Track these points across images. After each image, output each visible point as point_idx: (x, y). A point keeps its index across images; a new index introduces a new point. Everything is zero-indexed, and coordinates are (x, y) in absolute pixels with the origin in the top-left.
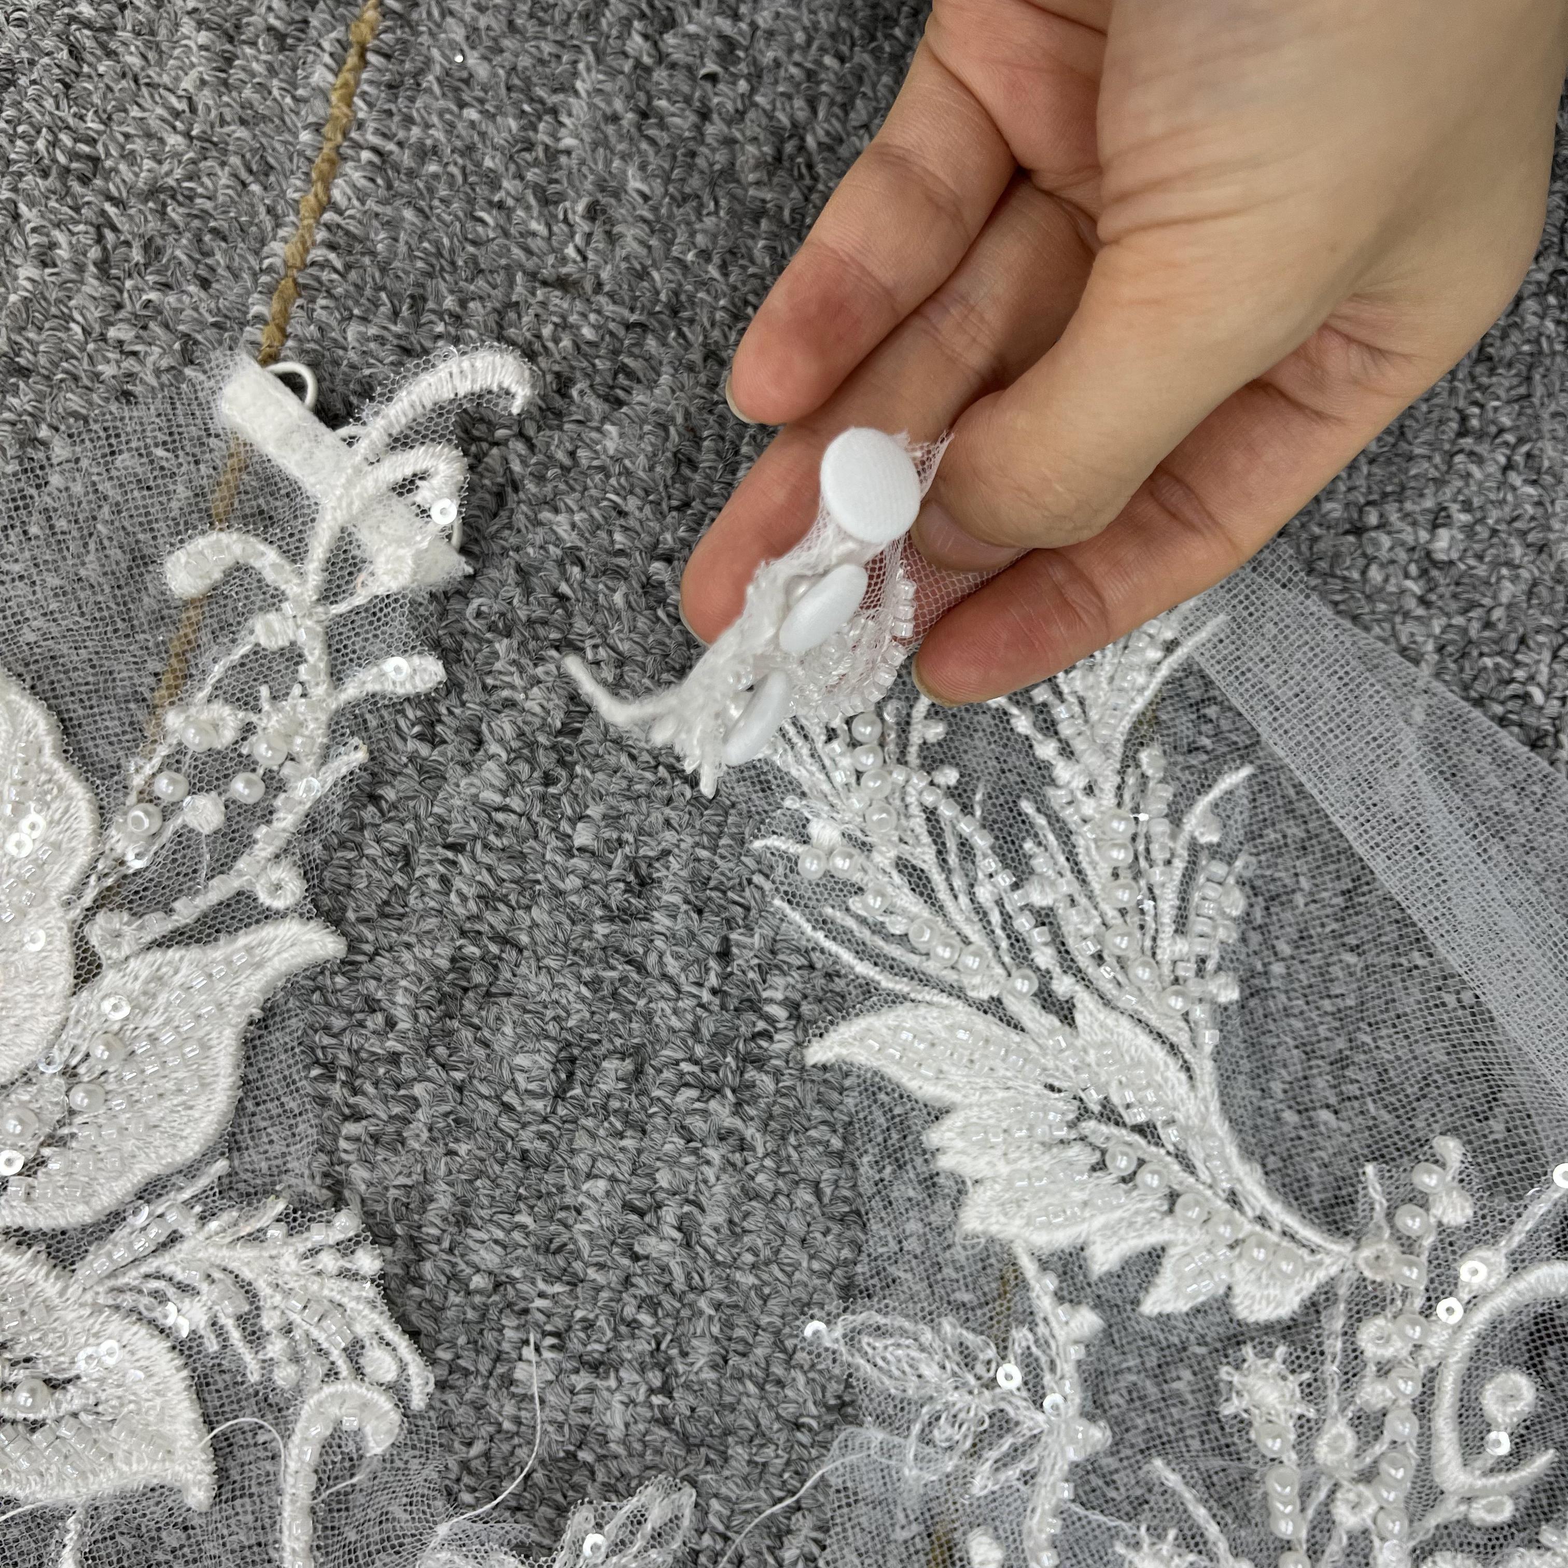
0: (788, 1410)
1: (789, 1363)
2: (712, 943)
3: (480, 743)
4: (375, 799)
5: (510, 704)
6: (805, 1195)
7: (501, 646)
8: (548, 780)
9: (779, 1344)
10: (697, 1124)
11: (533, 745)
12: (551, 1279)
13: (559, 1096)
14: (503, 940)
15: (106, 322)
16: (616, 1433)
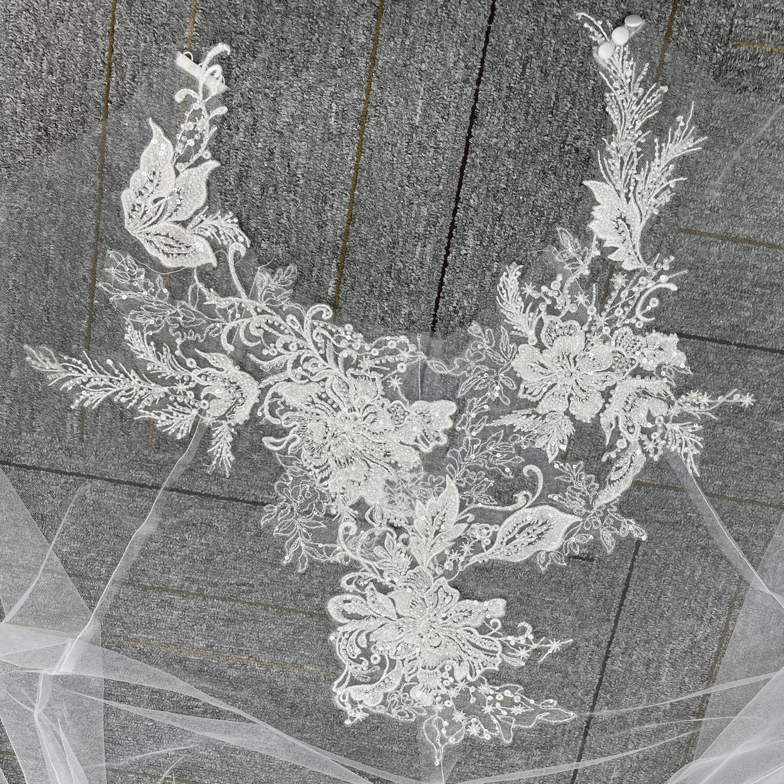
0: (310, 249)
1: (310, 241)
2: (286, 164)
3: (238, 129)
4: (221, 142)
5: (243, 121)
6: (309, 210)
7: (240, 109)
8: (252, 135)
9: (307, 238)
10: (287, 198)
11: (248, 128)
12: (265, 228)
13: (262, 195)
14: (248, 167)
15: (158, 53)
16: (281, 255)
